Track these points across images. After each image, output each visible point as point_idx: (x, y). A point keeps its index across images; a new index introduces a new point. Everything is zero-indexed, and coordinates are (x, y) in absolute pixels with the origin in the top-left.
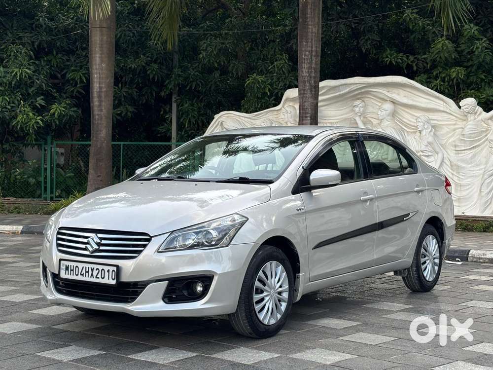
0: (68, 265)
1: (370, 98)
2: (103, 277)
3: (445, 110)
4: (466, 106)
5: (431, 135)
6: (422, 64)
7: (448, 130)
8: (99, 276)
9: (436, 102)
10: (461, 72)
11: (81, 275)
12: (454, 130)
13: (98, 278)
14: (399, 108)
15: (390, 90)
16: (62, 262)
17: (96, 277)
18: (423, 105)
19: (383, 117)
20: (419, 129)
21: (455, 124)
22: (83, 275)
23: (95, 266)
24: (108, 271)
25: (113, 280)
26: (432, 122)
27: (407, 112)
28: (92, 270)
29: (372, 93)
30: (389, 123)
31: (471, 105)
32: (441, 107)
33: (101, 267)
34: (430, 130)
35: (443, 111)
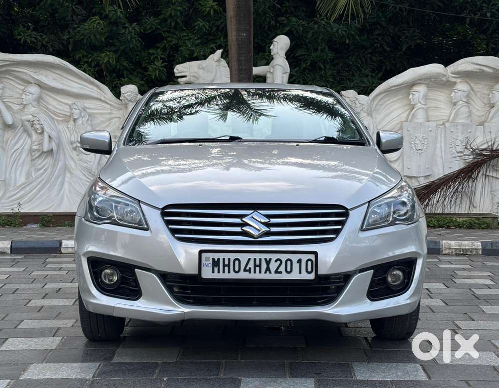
0: (219, 259)
1: (8, 78)
2: (289, 270)
3: (99, 97)
4: (129, 94)
5: (89, 124)
6: (58, 45)
7: (102, 119)
8: (282, 269)
9: (89, 88)
10: (112, 57)
11: (245, 270)
12: (110, 119)
13: (281, 273)
14: (44, 93)
15: (38, 71)
16: (204, 255)
17: (276, 272)
18: (76, 90)
19: (29, 102)
20: (75, 117)
21: (110, 113)
22: (249, 271)
23: (274, 257)
24: (299, 261)
25: (310, 273)
26: (88, 110)
27: (52, 97)
28: (268, 262)
29: (12, 73)
30: (35, 109)
31: (134, 92)
32: (95, 93)
33: (284, 257)
34: (87, 118)
35: (98, 99)
